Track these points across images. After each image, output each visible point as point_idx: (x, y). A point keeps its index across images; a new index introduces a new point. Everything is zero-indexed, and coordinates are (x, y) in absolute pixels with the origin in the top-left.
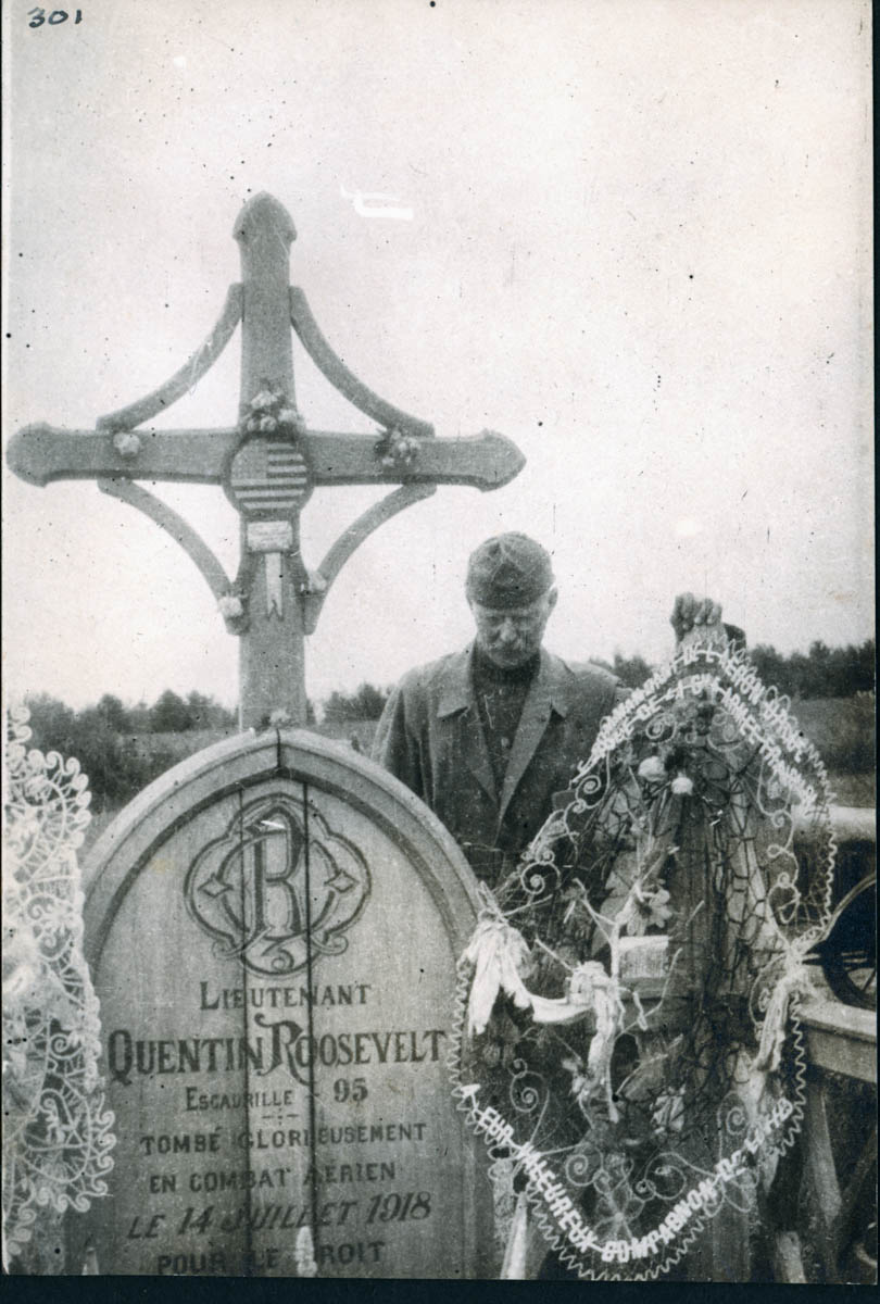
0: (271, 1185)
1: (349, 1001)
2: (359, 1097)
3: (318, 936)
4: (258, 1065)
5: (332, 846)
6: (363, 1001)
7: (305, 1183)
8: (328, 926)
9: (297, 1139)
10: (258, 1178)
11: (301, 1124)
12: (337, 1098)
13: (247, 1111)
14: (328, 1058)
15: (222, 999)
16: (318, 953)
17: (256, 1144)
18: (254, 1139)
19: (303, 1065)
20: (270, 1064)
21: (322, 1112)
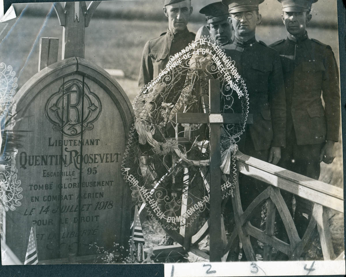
0: (67, 199)
1: (93, 144)
2: (94, 173)
3: (85, 124)
4: (65, 163)
5: (91, 96)
6: (97, 144)
7: (77, 199)
8: (88, 121)
9: (75, 185)
10: (63, 197)
11: (77, 181)
12: (88, 173)
13: (61, 177)
14: (86, 161)
15: (55, 143)
16: (85, 129)
17: (63, 187)
18: (63, 186)
19: (78, 163)
20: (69, 163)
21: (83, 177)
